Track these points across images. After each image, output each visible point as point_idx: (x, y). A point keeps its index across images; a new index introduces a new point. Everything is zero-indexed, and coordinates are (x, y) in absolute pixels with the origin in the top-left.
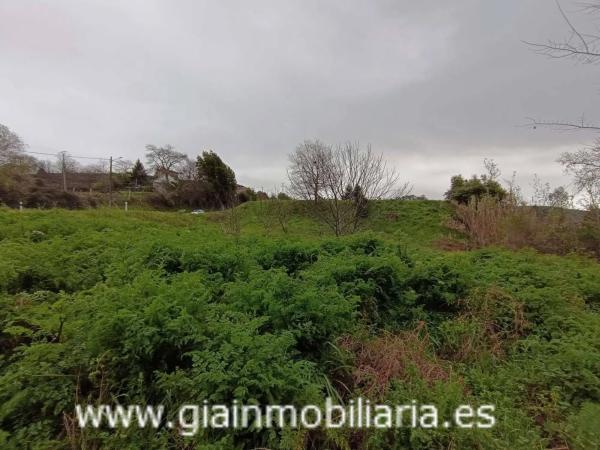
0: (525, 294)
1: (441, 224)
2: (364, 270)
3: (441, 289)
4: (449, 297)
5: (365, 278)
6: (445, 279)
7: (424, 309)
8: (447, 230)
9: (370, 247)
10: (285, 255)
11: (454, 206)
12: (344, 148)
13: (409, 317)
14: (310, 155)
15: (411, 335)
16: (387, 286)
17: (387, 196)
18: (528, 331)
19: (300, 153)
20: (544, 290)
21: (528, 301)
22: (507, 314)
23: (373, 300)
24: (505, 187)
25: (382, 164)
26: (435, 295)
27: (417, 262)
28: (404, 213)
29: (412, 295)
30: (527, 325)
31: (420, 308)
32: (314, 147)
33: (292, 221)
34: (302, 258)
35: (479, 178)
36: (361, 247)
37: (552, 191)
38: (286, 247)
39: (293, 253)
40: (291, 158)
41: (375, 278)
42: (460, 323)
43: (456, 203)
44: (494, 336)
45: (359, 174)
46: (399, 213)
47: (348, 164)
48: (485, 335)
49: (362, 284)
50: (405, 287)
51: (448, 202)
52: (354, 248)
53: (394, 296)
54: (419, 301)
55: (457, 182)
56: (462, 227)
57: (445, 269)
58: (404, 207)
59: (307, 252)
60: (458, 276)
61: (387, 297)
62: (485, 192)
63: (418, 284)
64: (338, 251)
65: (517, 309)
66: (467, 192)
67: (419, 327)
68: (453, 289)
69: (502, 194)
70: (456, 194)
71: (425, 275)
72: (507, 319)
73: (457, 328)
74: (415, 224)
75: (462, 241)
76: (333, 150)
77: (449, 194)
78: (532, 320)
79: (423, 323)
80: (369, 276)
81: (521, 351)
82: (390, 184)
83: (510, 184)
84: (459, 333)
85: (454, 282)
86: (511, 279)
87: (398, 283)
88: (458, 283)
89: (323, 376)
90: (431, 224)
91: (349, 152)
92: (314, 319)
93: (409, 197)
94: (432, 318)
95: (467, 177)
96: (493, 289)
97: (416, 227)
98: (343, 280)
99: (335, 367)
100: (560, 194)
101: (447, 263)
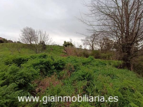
0: (74, 64)
1: (62, 51)
2: (42, 62)
3: (60, 65)
4: (61, 66)
5: (42, 64)
6: (61, 63)
7: (56, 70)
8: (63, 52)
9: (45, 56)
10: (18, 60)
11: (64, 47)
12: (38, 30)
13: (53, 72)
14: (29, 31)
15: (53, 76)
16: (48, 66)
17: (50, 44)
18: (74, 71)
19: (25, 30)
20: (77, 63)
21: (74, 65)
22: (71, 68)
23: (44, 69)
24: (73, 44)
25: (49, 36)
26: (59, 66)
27: (55, 60)
28: (54, 48)
29: (54, 67)
30: (74, 70)
31: (55, 70)
32: (30, 29)
33: (22, 50)
34: (24, 60)
35: (69, 42)
36: (42, 56)
37: (80, 45)
38: (17, 57)
39: (20, 59)
40: (22, 31)
41: (45, 64)
42: (63, 72)
43: (65, 47)
44: (69, 73)
45: (43, 38)
46: (53, 48)
47: (40, 35)
48: (68, 73)
49: (41, 66)
50: (52, 65)
51: (63, 46)
52: (40, 57)
53: (50, 68)
54: (55, 68)
55: (65, 42)
56: (66, 52)
57: (61, 61)
58: (54, 47)
59: (25, 59)
60: (63, 62)
61: (48, 68)
62: (70, 45)
63: (55, 64)
64: (35, 58)
65: (73, 67)
66: (67, 45)
67: (55, 74)
68: (62, 65)
69: (73, 45)
70: (65, 45)
71: (57, 62)
72: (71, 69)
73: (63, 73)
74: (57, 51)
75: (66, 55)
76: (35, 31)
77: (64, 45)
78: (75, 69)
79: (56, 73)
80: (43, 64)
81: (73, 75)
82: (50, 41)
83: (74, 43)
84: (63, 74)
85: (62, 63)
86: (72, 62)
87: (50, 65)
88: (63, 63)
89: (27, 93)
90: (60, 51)
91: (40, 32)
92: (24, 78)
93: (56, 45)
94: (58, 71)
95: (67, 41)
96: (69, 64)
97: (57, 52)
98: (36, 65)
99: (31, 89)
100: (81, 46)
101: (61, 59)
